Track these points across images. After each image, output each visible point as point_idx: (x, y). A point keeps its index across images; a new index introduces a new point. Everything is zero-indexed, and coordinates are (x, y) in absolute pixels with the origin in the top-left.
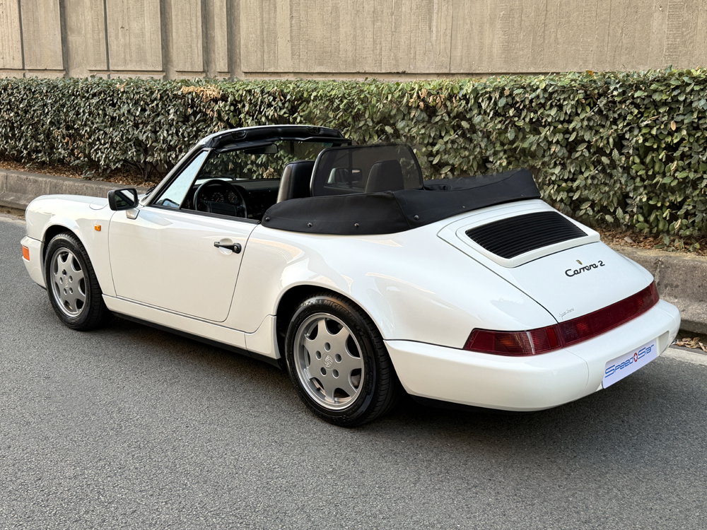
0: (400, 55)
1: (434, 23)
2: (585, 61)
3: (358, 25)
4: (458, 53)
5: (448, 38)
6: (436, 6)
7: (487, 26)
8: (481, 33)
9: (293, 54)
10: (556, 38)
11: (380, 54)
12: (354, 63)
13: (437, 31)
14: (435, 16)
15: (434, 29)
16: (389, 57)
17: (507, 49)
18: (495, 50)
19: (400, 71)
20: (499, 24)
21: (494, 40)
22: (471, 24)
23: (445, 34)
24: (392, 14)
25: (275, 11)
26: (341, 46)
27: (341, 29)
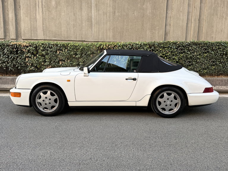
0: (83, 36)
1: (93, 29)
2: (133, 40)
3: (68, 28)
4: (100, 37)
5: (97, 33)
6: (93, 25)
7: (108, 31)
8: (107, 32)
9: (44, 34)
10: (126, 35)
11: (76, 36)
12: (67, 37)
13: (94, 31)
14: (93, 27)
15: (93, 30)
16: (79, 37)
17: (114, 36)
18: (110, 37)
19: (83, 40)
20: (111, 31)
21: (110, 34)
22: (104, 30)
23: (96, 32)
24: (80, 26)
25: (36, 22)
26: (63, 33)
27: (62, 28)
